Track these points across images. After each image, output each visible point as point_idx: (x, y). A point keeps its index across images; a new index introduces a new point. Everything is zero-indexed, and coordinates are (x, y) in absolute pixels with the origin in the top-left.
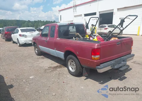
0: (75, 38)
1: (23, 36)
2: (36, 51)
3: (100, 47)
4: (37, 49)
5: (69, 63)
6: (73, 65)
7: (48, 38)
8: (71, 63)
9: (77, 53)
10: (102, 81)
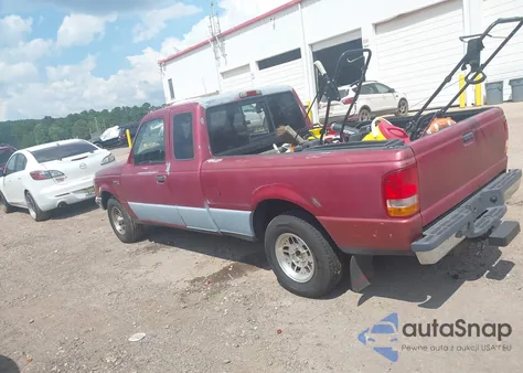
0: (278, 146)
1: (49, 175)
2: (118, 228)
3: (412, 160)
4: (120, 218)
5: (279, 250)
6: (298, 253)
7: (168, 166)
8: (286, 248)
9: (315, 201)
10: (429, 297)
